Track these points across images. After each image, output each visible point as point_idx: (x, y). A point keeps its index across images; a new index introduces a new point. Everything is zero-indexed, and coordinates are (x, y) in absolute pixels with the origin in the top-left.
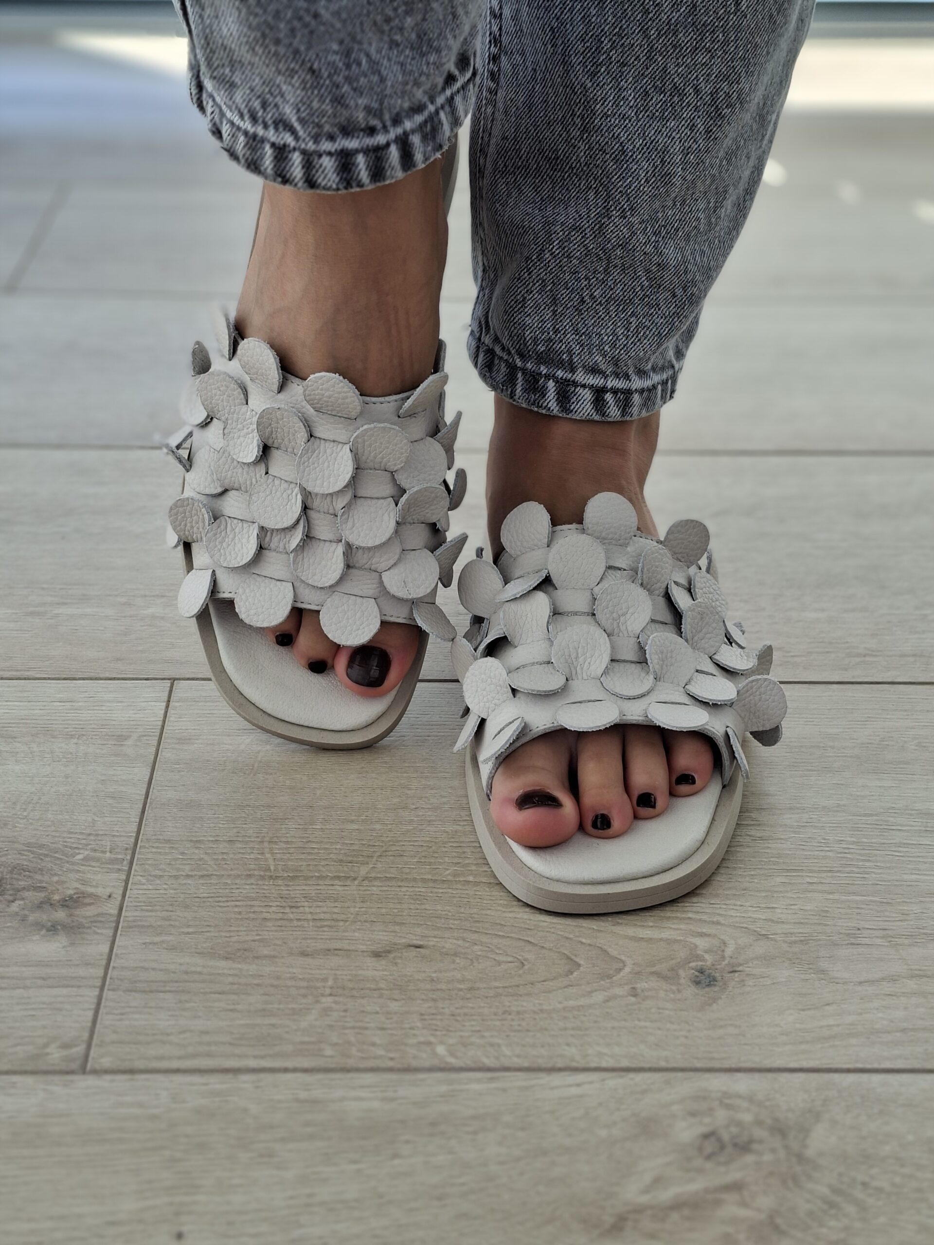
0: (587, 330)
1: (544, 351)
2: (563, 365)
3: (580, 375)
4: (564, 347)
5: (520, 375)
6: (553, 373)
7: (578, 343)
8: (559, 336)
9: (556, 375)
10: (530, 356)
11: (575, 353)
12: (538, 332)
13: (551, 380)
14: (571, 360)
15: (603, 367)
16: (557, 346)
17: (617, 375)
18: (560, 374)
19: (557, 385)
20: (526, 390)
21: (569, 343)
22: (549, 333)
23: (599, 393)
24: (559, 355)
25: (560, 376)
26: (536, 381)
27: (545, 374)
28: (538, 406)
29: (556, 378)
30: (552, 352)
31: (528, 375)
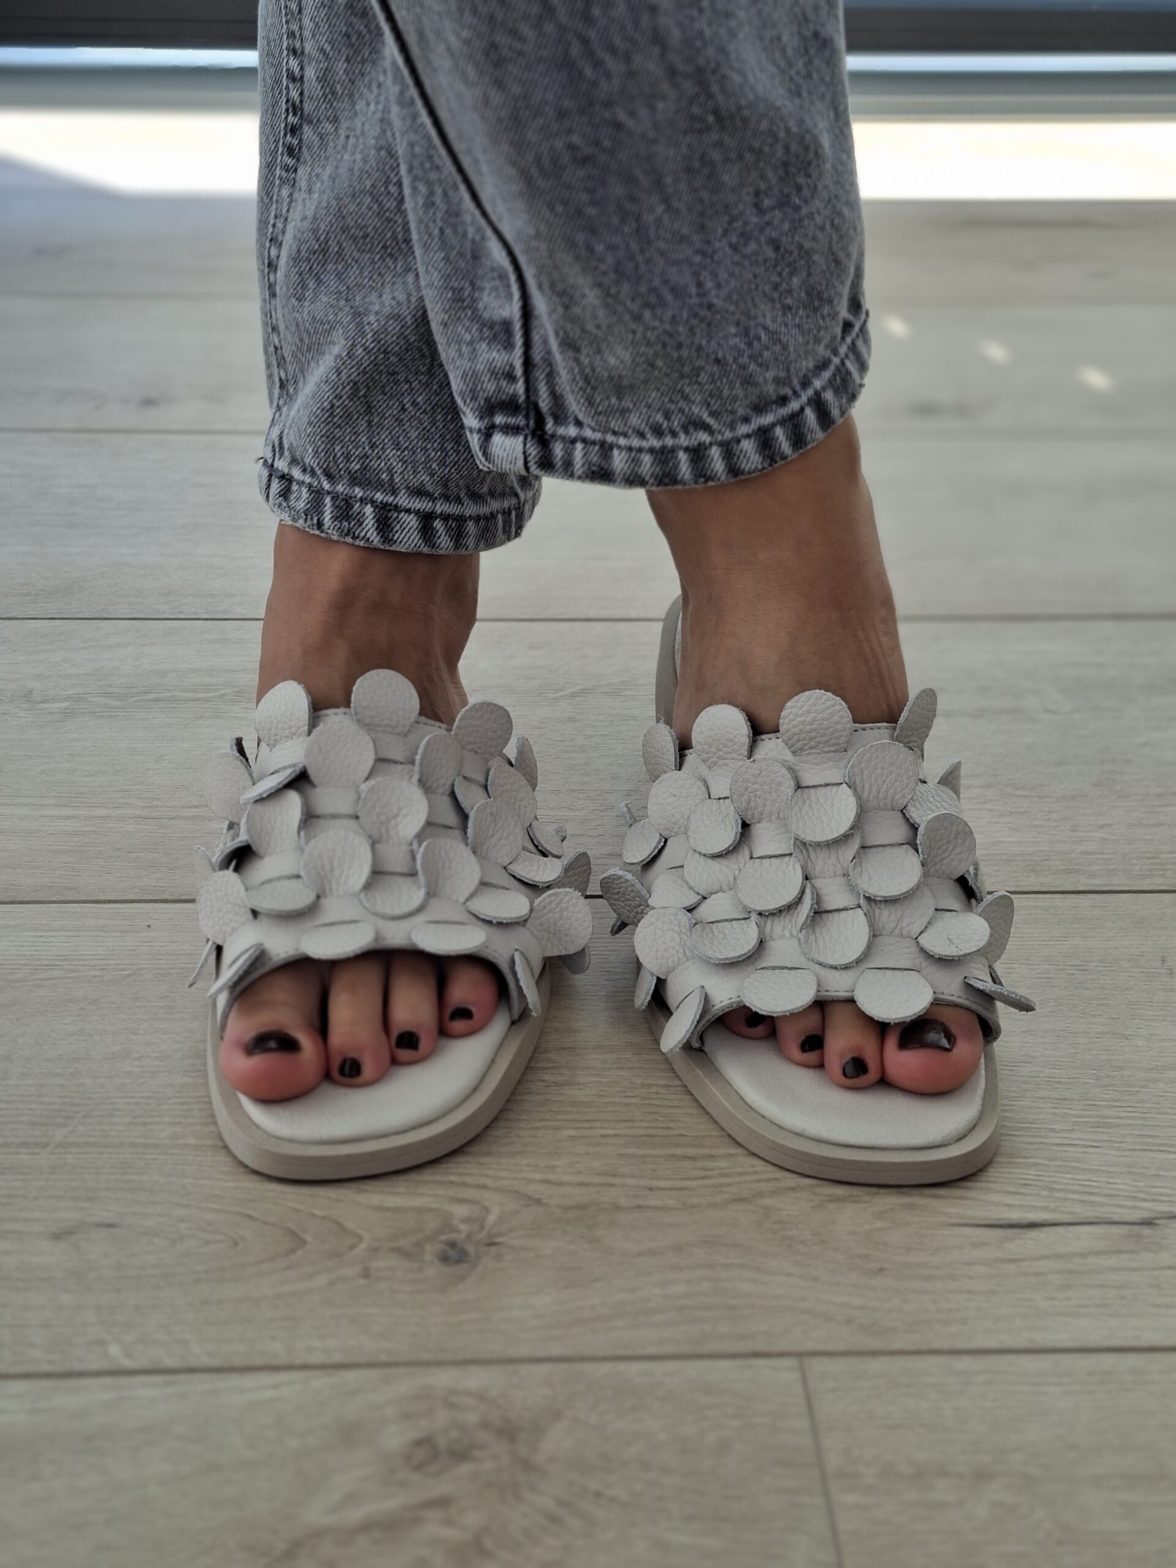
0: (410, 444)
1: (359, 469)
2: (382, 486)
3: (404, 498)
4: (383, 464)
5: (328, 500)
6: (371, 496)
7: (400, 461)
8: (376, 452)
9: (375, 499)
10: (340, 476)
11: (396, 472)
12: (350, 447)
13: (369, 505)
14: (392, 479)
15: (430, 488)
16: (374, 464)
17: (446, 498)
18: (379, 496)
19: (377, 510)
20: (337, 518)
21: (388, 460)
22: (364, 448)
23: (426, 519)
24: (377, 474)
25: (379, 501)
26: (350, 506)
27: (361, 498)
28: (354, 538)
29: (374, 502)
30: (369, 471)
31: (339, 501)
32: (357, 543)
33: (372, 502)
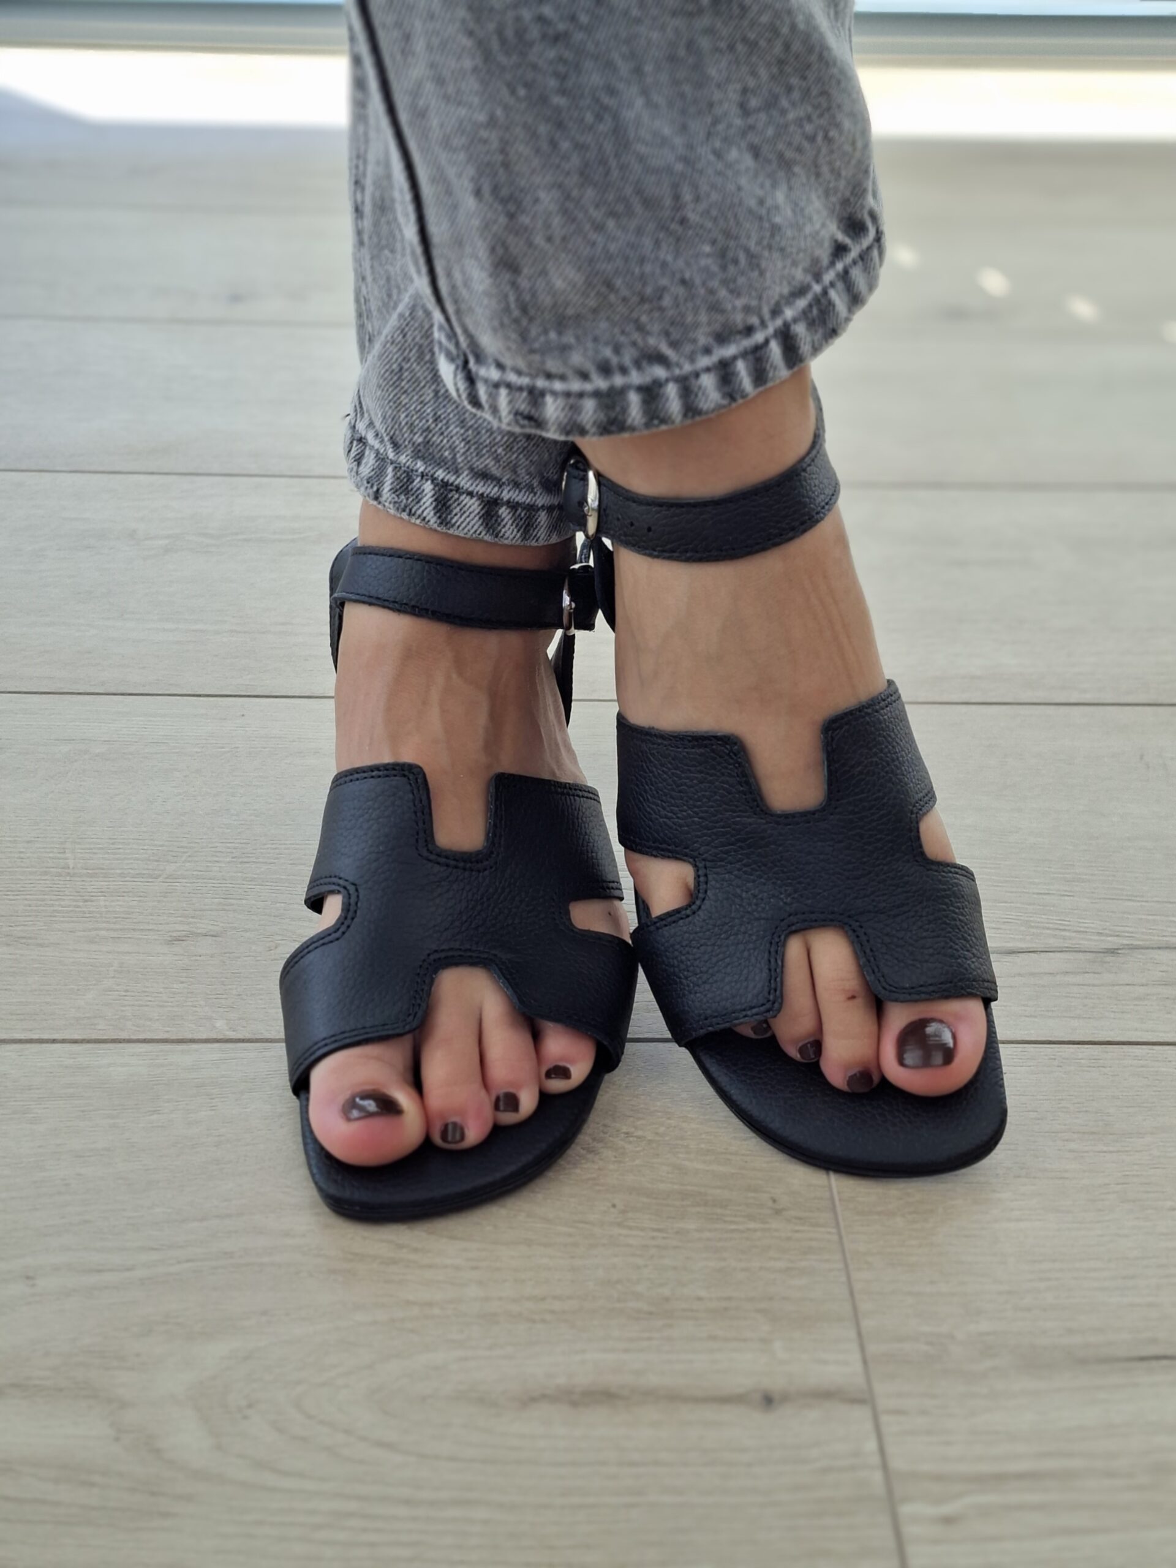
0: (476, 422)
1: (423, 442)
2: (446, 464)
3: (466, 479)
4: (445, 441)
5: (390, 469)
6: (432, 472)
7: (463, 440)
8: (440, 426)
9: (436, 476)
10: (406, 446)
11: (459, 452)
12: (415, 417)
13: (429, 482)
14: (454, 458)
15: (496, 472)
16: (436, 439)
17: (515, 485)
18: (440, 474)
19: (437, 488)
20: (396, 491)
21: (452, 437)
22: (427, 421)
23: (490, 505)
24: (440, 450)
25: (440, 478)
26: (410, 480)
27: (422, 473)
28: (410, 514)
29: (436, 479)
30: (432, 446)
31: (401, 472)
32: (413, 520)
33: (433, 479)
